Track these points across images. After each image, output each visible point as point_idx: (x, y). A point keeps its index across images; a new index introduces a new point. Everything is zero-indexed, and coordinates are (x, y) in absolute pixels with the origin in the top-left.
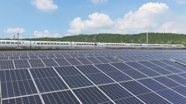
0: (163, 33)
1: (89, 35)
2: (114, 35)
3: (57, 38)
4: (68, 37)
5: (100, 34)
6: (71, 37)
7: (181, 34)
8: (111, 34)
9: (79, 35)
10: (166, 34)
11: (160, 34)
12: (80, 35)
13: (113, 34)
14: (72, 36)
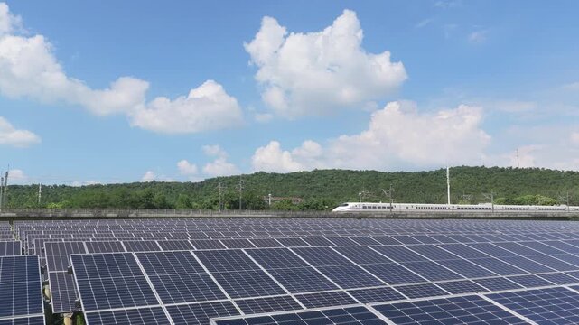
0: (511, 168)
1: (282, 175)
2: (362, 173)
3: (185, 184)
4: (218, 178)
5: (316, 171)
6: (227, 181)
7: (568, 172)
8: (352, 172)
9: (253, 175)
10: (520, 170)
11: (503, 169)
12: (256, 174)
13: (356, 172)
14: (231, 177)
